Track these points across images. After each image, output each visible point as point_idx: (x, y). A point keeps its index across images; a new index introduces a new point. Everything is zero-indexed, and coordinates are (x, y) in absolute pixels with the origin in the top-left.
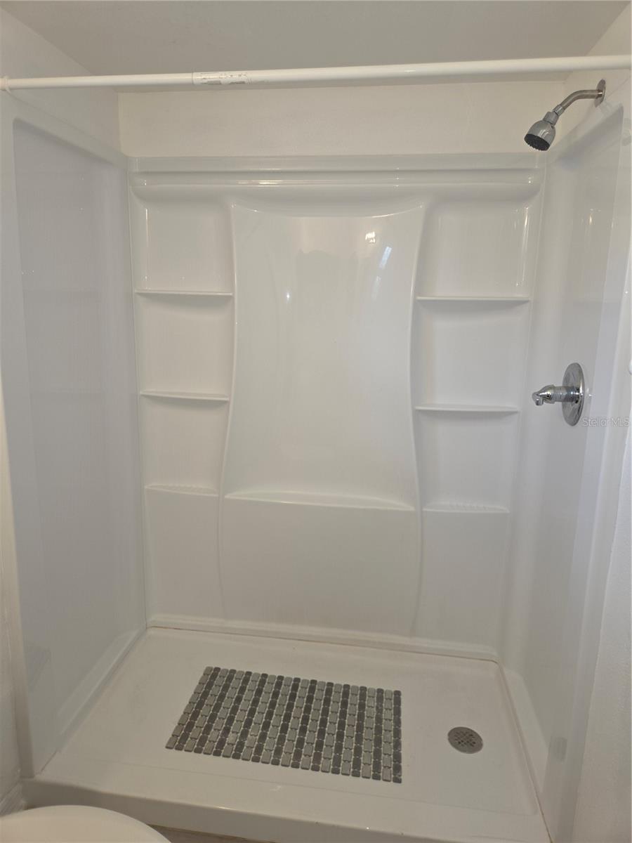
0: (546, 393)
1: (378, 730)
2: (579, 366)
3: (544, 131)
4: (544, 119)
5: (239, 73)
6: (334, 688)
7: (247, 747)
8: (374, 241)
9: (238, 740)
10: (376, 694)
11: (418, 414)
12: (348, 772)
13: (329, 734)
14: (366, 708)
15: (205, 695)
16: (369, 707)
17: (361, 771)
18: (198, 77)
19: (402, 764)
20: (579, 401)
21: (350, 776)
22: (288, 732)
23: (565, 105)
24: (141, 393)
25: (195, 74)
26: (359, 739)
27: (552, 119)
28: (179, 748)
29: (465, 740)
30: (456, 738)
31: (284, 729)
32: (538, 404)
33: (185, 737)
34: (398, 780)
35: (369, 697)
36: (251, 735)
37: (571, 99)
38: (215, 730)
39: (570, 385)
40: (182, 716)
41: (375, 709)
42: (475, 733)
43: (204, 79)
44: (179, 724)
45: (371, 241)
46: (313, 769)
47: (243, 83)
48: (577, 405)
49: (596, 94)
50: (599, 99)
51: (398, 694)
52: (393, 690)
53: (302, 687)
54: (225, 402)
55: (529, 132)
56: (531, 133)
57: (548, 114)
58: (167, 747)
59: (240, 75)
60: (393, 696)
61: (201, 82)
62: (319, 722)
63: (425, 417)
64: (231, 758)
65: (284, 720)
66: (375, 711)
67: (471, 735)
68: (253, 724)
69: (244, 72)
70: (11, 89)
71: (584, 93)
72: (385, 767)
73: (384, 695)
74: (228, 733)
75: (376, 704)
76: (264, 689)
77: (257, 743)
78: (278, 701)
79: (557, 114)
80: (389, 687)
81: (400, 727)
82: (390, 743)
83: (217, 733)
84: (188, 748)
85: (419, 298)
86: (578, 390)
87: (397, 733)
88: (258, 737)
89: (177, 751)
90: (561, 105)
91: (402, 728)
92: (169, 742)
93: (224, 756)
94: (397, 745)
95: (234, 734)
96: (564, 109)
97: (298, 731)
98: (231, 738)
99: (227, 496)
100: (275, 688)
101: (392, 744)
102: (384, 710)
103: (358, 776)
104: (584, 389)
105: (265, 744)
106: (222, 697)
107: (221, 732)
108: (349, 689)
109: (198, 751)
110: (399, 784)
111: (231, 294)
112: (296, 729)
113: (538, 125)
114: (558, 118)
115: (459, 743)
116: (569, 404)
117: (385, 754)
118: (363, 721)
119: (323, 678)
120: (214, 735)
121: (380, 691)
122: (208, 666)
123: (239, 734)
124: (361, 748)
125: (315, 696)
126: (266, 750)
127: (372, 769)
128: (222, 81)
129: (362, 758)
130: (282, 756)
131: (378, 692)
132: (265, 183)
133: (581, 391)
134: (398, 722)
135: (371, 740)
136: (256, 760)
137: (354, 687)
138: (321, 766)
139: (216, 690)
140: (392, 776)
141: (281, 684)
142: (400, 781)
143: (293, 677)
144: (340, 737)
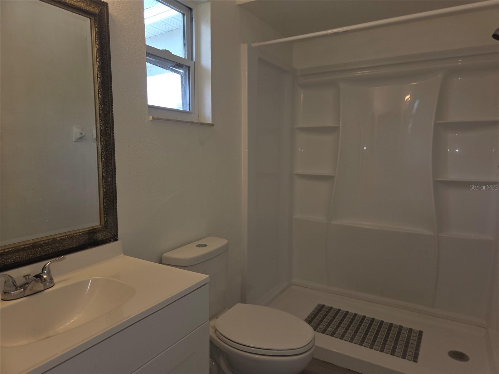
1: (407, 343)
5: (346, 27)
6: (384, 323)
7: (337, 334)
9: (333, 331)
11: (436, 183)
12: (388, 353)
13: (379, 338)
15: (318, 313)
16: (403, 333)
18: (329, 31)
19: (419, 357)
21: (390, 355)
22: (358, 333)
24: (294, 173)
26: (396, 343)
29: (459, 356)
30: (453, 354)
31: (356, 332)
34: (415, 359)
35: (404, 330)
36: (339, 330)
41: (407, 335)
42: (465, 355)
43: (333, 32)
46: (370, 348)
47: (348, 31)
51: (421, 333)
52: (418, 330)
53: (367, 319)
54: (333, 177)
55: (495, 32)
56: (495, 34)
59: (347, 28)
60: (418, 333)
62: (374, 333)
63: (439, 184)
64: (329, 336)
65: (357, 329)
67: (463, 355)
68: (341, 327)
70: (259, 46)
72: (409, 356)
73: (413, 331)
74: (328, 327)
75: (407, 333)
76: (347, 316)
80: (416, 328)
83: (323, 326)
85: (438, 122)
88: (343, 332)
91: (421, 345)
93: (326, 334)
94: (417, 350)
98: (330, 329)
99: (332, 223)
100: (353, 317)
101: (414, 349)
102: (412, 336)
103: (394, 355)
105: (346, 335)
107: (325, 326)
108: (393, 325)
110: (415, 363)
111: (338, 125)
112: (362, 333)
115: (456, 357)
117: (410, 351)
118: (399, 338)
119: (378, 318)
121: (411, 329)
122: (319, 303)
123: (334, 329)
124: (396, 347)
125: (373, 324)
126: (347, 337)
127: (401, 355)
128: (339, 32)
129: (396, 350)
130: (354, 340)
131: (409, 329)
132: (360, 72)
134: (419, 342)
135: (402, 345)
136: (341, 339)
137: (396, 325)
138: (374, 348)
139: (323, 312)
140: (412, 359)
141: (356, 317)
142: (416, 362)
143: (362, 315)
144: (385, 340)
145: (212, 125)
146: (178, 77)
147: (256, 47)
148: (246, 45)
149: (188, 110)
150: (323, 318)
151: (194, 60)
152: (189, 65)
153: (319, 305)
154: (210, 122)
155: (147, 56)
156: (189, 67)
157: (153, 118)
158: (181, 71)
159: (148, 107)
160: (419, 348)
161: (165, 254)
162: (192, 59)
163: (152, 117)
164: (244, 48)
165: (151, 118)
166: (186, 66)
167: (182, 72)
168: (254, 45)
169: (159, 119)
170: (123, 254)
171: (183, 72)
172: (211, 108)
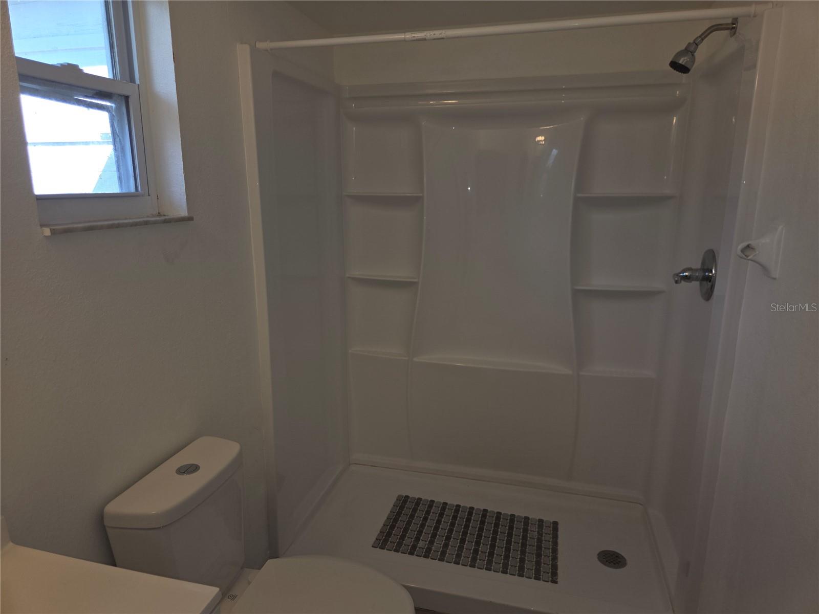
0: (685, 274)
1: (539, 547)
2: (714, 252)
3: (686, 58)
4: (686, 49)
6: (502, 516)
7: (434, 551)
8: (543, 142)
9: (426, 546)
10: (537, 522)
11: (576, 293)
12: (514, 573)
13: (498, 547)
14: (529, 532)
15: (399, 514)
16: (531, 531)
17: (525, 573)
18: (409, 36)
19: (558, 572)
20: (712, 280)
21: (516, 576)
22: (466, 544)
23: (703, 36)
24: (347, 275)
25: (407, 34)
26: (523, 552)
27: (692, 49)
28: (382, 548)
29: (612, 559)
30: (604, 557)
31: (463, 541)
32: (676, 282)
33: (386, 541)
34: (555, 582)
35: (532, 524)
36: (437, 544)
37: (709, 31)
38: (408, 538)
39: (706, 267)
40: (382, 527)
42: (621, 555)
43: (414, 37)
44: (381, 532)
45: (541, 142)
46: (486, 569)
47: (443, 38)
48: (710, 284)
49: (731, 26)
50: (733, 30)
51: (555, 524)
52: (552, 521)
53: (475, 514)
54: (414, 283)
56: (674, 60)
57: (689, 44)
58: (373, 547)
59: (441, 33)
60: (552, 525)
61: (411, 39)
62: (490, 539)
63: (581, 296)
64: (422, 557)
65: (462, 535)
66: (536, 534)
67: (617, 556)
68: (438, 536)
69: (444, 31)
70: (271, 49)
71: (720, 26)
72: (544, 572)
73: (544, 523)
74: (419, 540)
75: (537, 529)
76: (445, 513)
77: (441, 549)
78: (457, 522)
79: (696, 44)
80: (548, 518)
81: (557, 546)
82: (549, 557)
83: (410, 540)
84: (388, 548)
85: (579, 195)
86: (712, 272)
87: (555, 551)
88: (442, 545)
89: (380, 550)
90: (700, 37)
91: (559, 548)
92: (375, 543)
93: (417, 556)
94: (555, 558)
95: (424, 542)
96: (703, 40)
97: (474, 543)
98: (421, 544)
99: (415, 359)
100: (454, 513)
101: (550, 558)
102: (544, 534)
103: (523, 576)
104: (715, 271)
105: (448, 550)
106: (412, 516)
107: (413, 540)
108: (515, 517)
109: (396, 551)
110: (556, 584)
111: (421, 195)
112: (472, 542)
113: (680, 54)
114: (697, 47)
115: (607, 561)
116: (705, 283)
117: (544, 564)
118: (527, 541)
119: (492, 508)
120: (408, 541)
121: (541, 521)
122: (400, 494)
123: (427, 542)
124: (525, 558)
125: (486, 520)
126: (449, 554)
127: (534, 573)
128: (427, 38)
129: (525, 565)
130: (462, 559)
131: (539, 522)
133: (714, 272)
134: (555, 544)
135: (533, 554)
136: (441, 560)
137: (519, 516)
138: (492, 567)
139: (407, 511)
140: (550, 579)
141: (459, 510)
142: (556, 582)
143: (468, 506)
144: (508, 550)
145: (190, 219)
146: (104, 116)
147: (266, 50)
148: (247, 48)
149: (132, 189)
150: (409, 523)
151: (138, 81)
152: (126, 93)
153: (399, 498)
154: (184, 212)
155: (21, 80)
156: (127, 98)
157: (53, 232)
158: (108, 104)
159: (37, 199)
160: (557, 554)
161: (108, 505)
162: (132, 80)
163: (51, 229)
164: (242, 54)
165: (47, 232)
166: (121, 95)
167: (111, 107)
168: (261, 45)
169: (66, 231)
170: (11, 544)
171: (113, 105)
172: (184, 183)
